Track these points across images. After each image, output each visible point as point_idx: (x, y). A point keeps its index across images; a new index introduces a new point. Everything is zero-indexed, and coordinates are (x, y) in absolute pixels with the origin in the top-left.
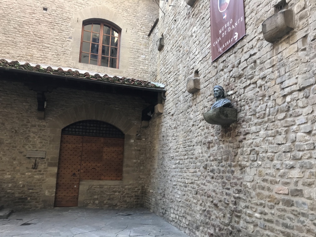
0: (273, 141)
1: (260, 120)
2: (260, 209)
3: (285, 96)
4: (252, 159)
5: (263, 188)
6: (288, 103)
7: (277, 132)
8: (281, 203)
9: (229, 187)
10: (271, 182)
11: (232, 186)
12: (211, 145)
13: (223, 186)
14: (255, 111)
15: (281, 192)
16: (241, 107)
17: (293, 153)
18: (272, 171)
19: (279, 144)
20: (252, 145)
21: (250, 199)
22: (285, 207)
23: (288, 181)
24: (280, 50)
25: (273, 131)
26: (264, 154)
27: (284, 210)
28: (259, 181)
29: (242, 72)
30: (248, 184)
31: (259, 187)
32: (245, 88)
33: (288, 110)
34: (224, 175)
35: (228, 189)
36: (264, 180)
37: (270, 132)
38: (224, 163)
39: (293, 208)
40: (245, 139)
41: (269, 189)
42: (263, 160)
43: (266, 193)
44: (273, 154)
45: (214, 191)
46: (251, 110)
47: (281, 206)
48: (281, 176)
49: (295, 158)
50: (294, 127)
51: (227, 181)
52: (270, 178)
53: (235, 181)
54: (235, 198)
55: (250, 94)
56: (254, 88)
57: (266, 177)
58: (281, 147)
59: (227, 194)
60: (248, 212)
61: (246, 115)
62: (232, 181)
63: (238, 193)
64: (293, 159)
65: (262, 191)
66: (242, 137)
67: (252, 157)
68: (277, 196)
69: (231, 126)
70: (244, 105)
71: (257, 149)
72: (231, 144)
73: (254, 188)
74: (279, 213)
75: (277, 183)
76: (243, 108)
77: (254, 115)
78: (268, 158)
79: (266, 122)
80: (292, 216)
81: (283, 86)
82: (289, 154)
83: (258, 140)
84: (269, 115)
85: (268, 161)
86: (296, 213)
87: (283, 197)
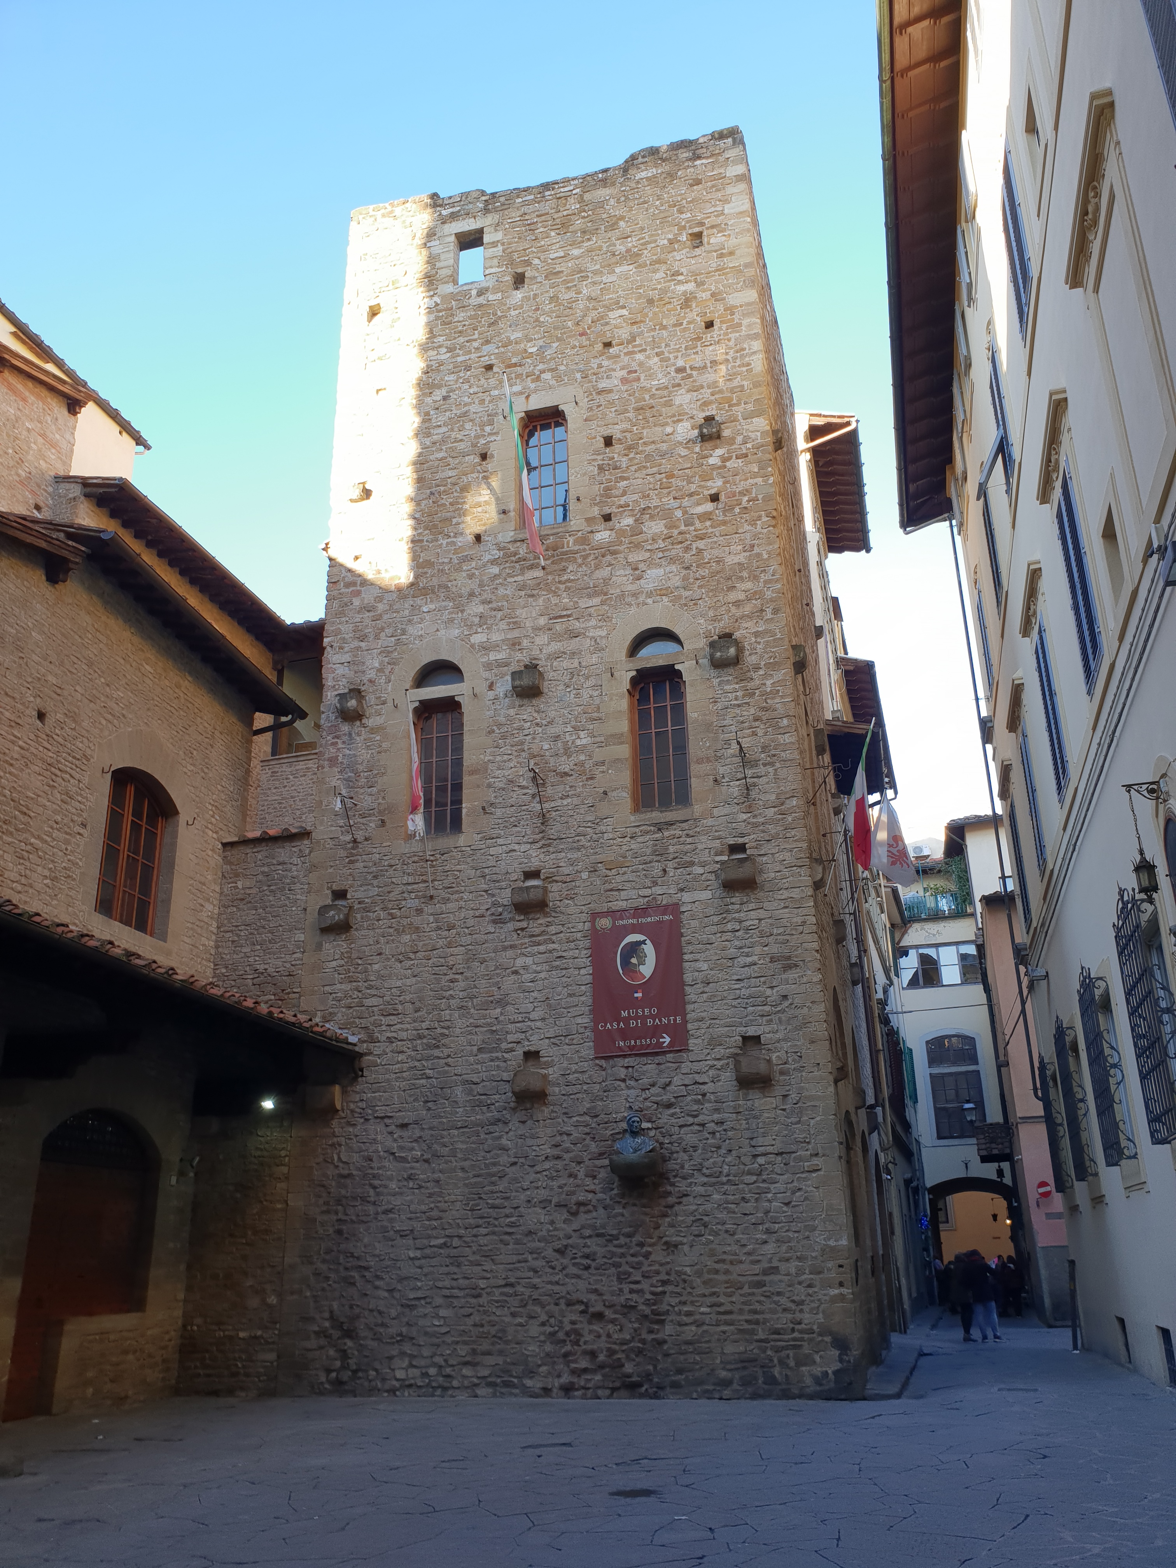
0: (736, 1210)
1: (713, 1180)
2: (709, 1300)
3: (755, 1156)
4: (696, 1233)
5: (717, 1272)
6: (760, 1165)
7: (743, 1198)
8: (746, 1286)
9: (639, 1278)
10: (731, 1263)
11: (648, 1277)
12: (582, 1209)
13: (620, 1280)
14: (701, 1164)
15: (748, 1273)
16: (672, 1153)
17: (767, 1226)
18: (735, 1248)
19: (745, 1214)
20: (696, 1213)
21: (689, 1290)
22: (754, 1290)
23: (759, 1258)
24: (750, 1097)
25: (737, 1197)
26: (719, 1227)
27: (753, 1294)
28: (709, 1263)
29: (673, 1100)
30: (688, 1270)
31: (709, 1272)
32: (681, 1127)
33: (760, 1174)
34: (623, 1260)
35: (637, 1282)
36: (718, 1262)
37: (731, 1197)
38: (622, 1240)
39: (764, 1289)
40: (680, 1203)
41: (727, 1272)
42: (716, 1234)
43: (721, 1277)
44: (735, 1226)
45: (596, 1291)
46: (692, 1162)
47: (746, 1289)
48: (749, 1254)
49: (768, 1231)
50: (770, 1196)
51: (631, 1270)
52: (728, 1258)
53: (656, 1267)
54: (653, 1293)
55: (690, 1137)
56: (700, 1131)
57: (724, 1257)
58: (747, 1218)
59: (632, 1291)
60: (685, 1309)
61: (682, 1167)
62: (645, 1268)
63: (662, 1286)
64: (766, 1233)
65: (716, 1276)
66: (671, 1200)
67: (695, 1229)
68: (741, 1279)
69: (646, 1180)
70: (677, 1152)
71: (706, 1219)
72: (648, 1210)
73: (699, 1274)
74: (743, 1299)
75: (741, 1262)
76: (675, 1155)
77: (699, 1170)
78: (727, 1231)
79: (723, 1184)
80: (762, 1298)
81: (753, 1143)
82: (761, 1227)
83: (708, 1207)
84: (728, 1175)
85: (726, 1236)
86: (768, 1294)
87: (750, 1278)
